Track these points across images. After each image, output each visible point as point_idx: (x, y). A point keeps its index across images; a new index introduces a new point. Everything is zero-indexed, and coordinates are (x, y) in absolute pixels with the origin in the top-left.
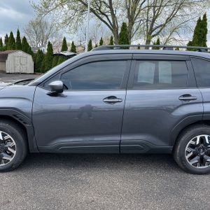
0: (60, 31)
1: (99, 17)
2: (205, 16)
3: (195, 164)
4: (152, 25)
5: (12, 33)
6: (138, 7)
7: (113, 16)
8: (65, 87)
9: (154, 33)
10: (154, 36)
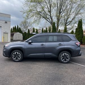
0: (32, 25)
1: (46, 19)
2: (81, 19)
3: (64, 61)
4: (66, 21)
5: (15, 26)
6: (61, 15)
7: (52, 19)
8: (32, 42)
9: (67, 24)
10: (67, 25)
